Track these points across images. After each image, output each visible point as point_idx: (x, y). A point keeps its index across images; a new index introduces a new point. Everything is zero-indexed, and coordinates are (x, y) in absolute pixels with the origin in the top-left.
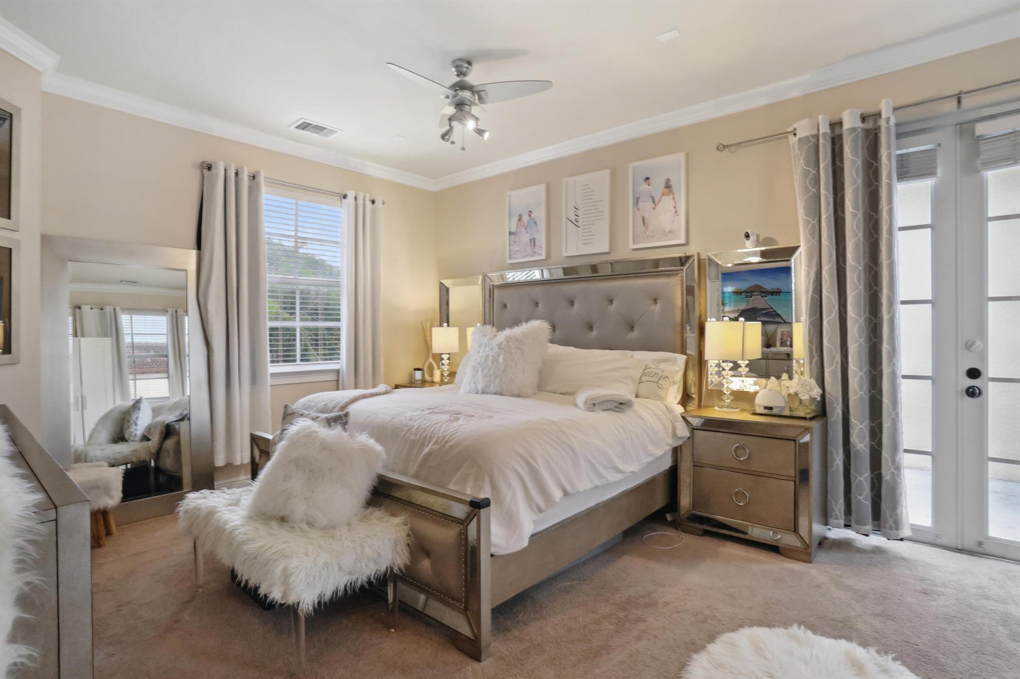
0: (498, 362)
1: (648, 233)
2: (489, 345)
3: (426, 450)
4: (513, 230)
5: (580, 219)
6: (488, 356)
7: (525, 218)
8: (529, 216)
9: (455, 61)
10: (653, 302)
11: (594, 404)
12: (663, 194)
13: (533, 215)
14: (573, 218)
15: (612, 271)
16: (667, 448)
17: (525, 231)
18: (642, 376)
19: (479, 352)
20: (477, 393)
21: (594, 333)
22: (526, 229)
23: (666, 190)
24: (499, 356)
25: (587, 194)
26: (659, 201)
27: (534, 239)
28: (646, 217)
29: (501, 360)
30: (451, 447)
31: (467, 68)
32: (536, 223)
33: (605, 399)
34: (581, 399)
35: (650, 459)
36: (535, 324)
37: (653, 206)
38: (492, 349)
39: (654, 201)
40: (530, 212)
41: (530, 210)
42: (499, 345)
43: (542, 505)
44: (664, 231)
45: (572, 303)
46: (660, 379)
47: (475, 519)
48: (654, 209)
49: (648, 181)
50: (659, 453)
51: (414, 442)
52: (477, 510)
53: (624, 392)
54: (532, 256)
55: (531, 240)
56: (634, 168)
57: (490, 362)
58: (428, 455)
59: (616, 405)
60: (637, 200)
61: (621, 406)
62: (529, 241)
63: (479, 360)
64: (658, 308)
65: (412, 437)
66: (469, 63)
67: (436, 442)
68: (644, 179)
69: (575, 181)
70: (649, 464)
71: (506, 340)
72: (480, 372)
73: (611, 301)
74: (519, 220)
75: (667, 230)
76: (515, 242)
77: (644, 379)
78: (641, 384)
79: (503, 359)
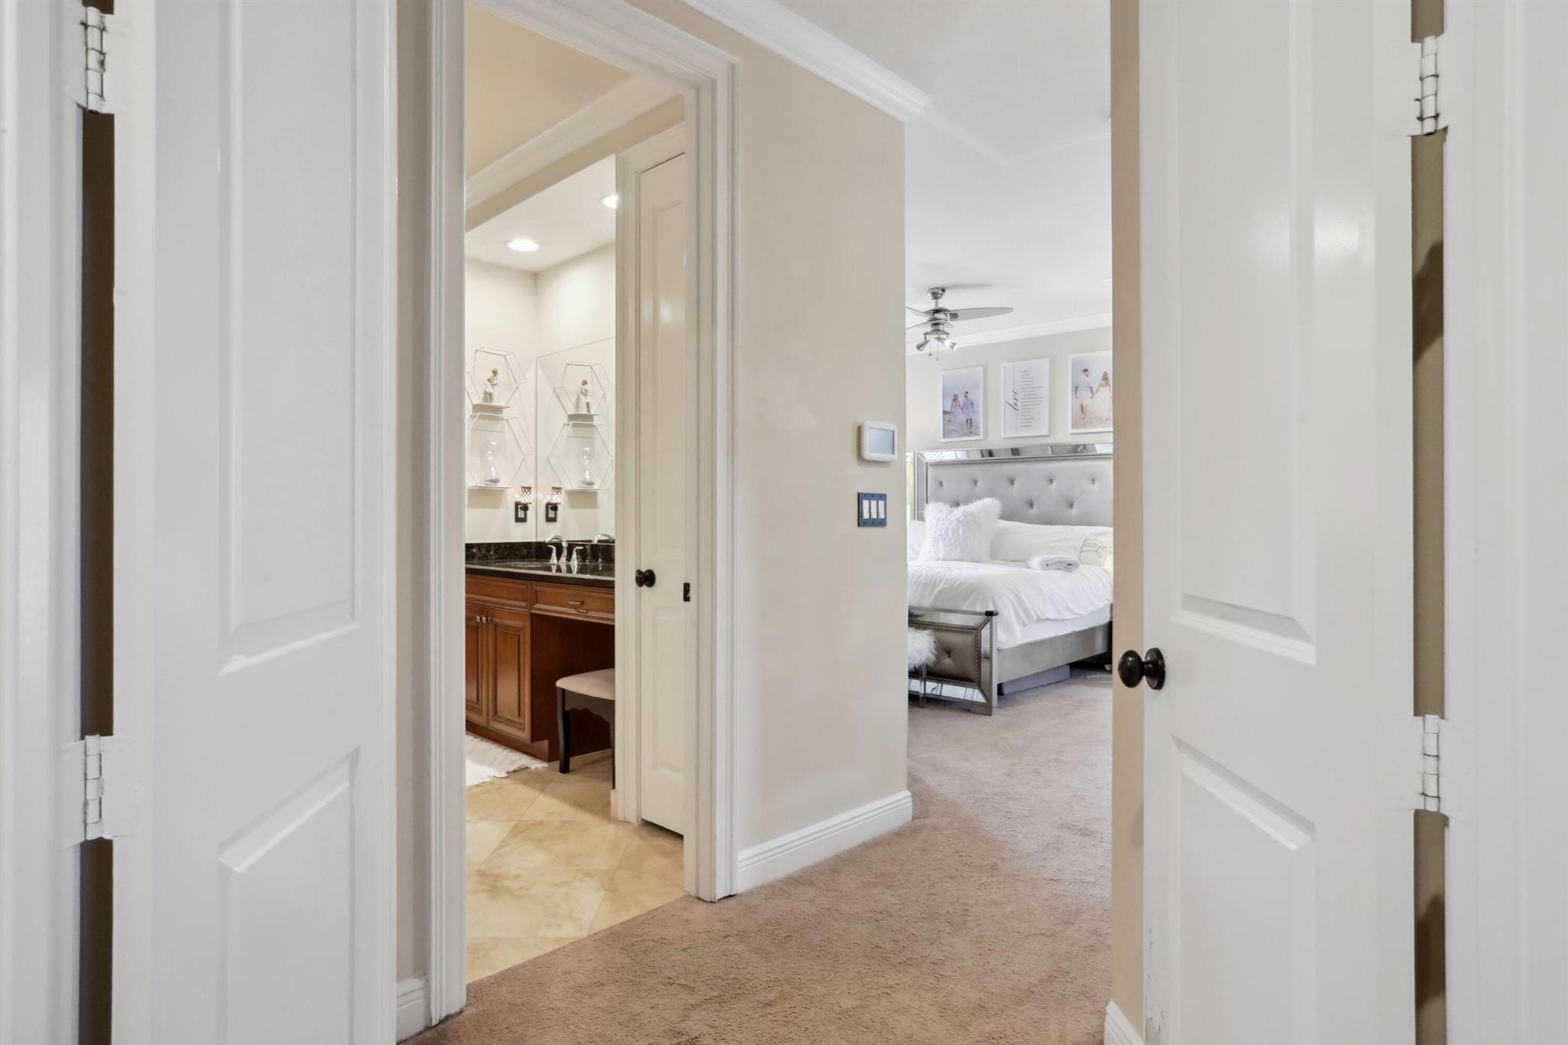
0: (958, 533)
1: (1086, 419)
2: (947, 520)
3: (938, 589)
4: (948, 409)
5: (1019, 403)
6: (947, 528)
7: (961, 399)
8: (966, 397)
9: (933, 289)
10: (1091, 482)
11: (1048, 565)
12: (1101, 386)
13: (969, 396)
14: (1012, 402)
15: (1052, 453)
16: (1107, 603)
17: (960, 411)
18: (1083, 546)
19: (937, 526)
20: (938, 560)
21: (1035, 509)
22: (962, 409)
23: (1103, 382)
24: (958, 529)
25: (1027, 380)
26: (1097, 392)
27: (971, 420)
28: (1084, 406)
29: (961, 532)
30: (959, 585)
31: (941, 294)
32: (972, 404)
33: (1057, 560)
34: (1035, 562)
35: (1094, 608)
36: (987, 501)
37: (1091, 395)
38: (951, 523)
39: (1092, 392)
40: (967, 393)
41: (967, 391)
42: (958, 520)
43: (1026, 621)
44: (1101, 418)
45: (1012, 482)
46: (1098, 549)
47: (988, 625)
48: (1092, 398)
49: (1086, 372)
50: (1101, 605)
51: (926, 585)
52: (990, 617)
53: (1072, 557)
54: (969, 436)
55: (967, 421)
56: (1073, 359)
57: (950, 533)
58: (940, 592)
59: (1066, 565)
60: (1076, 389)
61: (1070, 566)
62: (965, 421)
63: (939, 533)
64: (1096, 487)
65: (923, 581)
66: (943, 290)
67: (946, 583)
68: (1082, 370)
69: (1014, 367)
70: (1093, 612)
71: (963, 514)
72: (941, 542)
73: (1051, 481)
74: (954, 400)
75: (1104, 418)
76: (949, 421)
77: (1085, 548)
78: (1082, 553)
79: (963, 531)
